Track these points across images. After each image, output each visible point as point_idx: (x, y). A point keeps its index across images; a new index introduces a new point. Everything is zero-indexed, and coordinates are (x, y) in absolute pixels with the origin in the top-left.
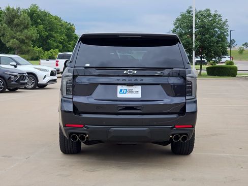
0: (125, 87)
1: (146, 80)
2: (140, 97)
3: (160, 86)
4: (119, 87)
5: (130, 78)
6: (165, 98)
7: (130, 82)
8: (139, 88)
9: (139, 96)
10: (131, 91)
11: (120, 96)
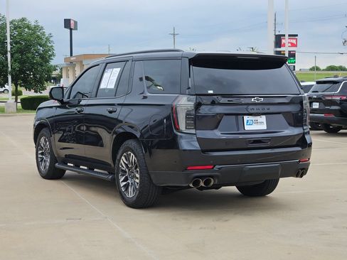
0: (251, 118)
1: (273, 109)
2: (266, 128)
3: (281, 115)
4: (246, 118)
5: (258, 107)
6: (287, 129)
7: (258, 111)
8: (263, 119)
9: (264, 127)
10: (257, 122)
11: (247, 128)
